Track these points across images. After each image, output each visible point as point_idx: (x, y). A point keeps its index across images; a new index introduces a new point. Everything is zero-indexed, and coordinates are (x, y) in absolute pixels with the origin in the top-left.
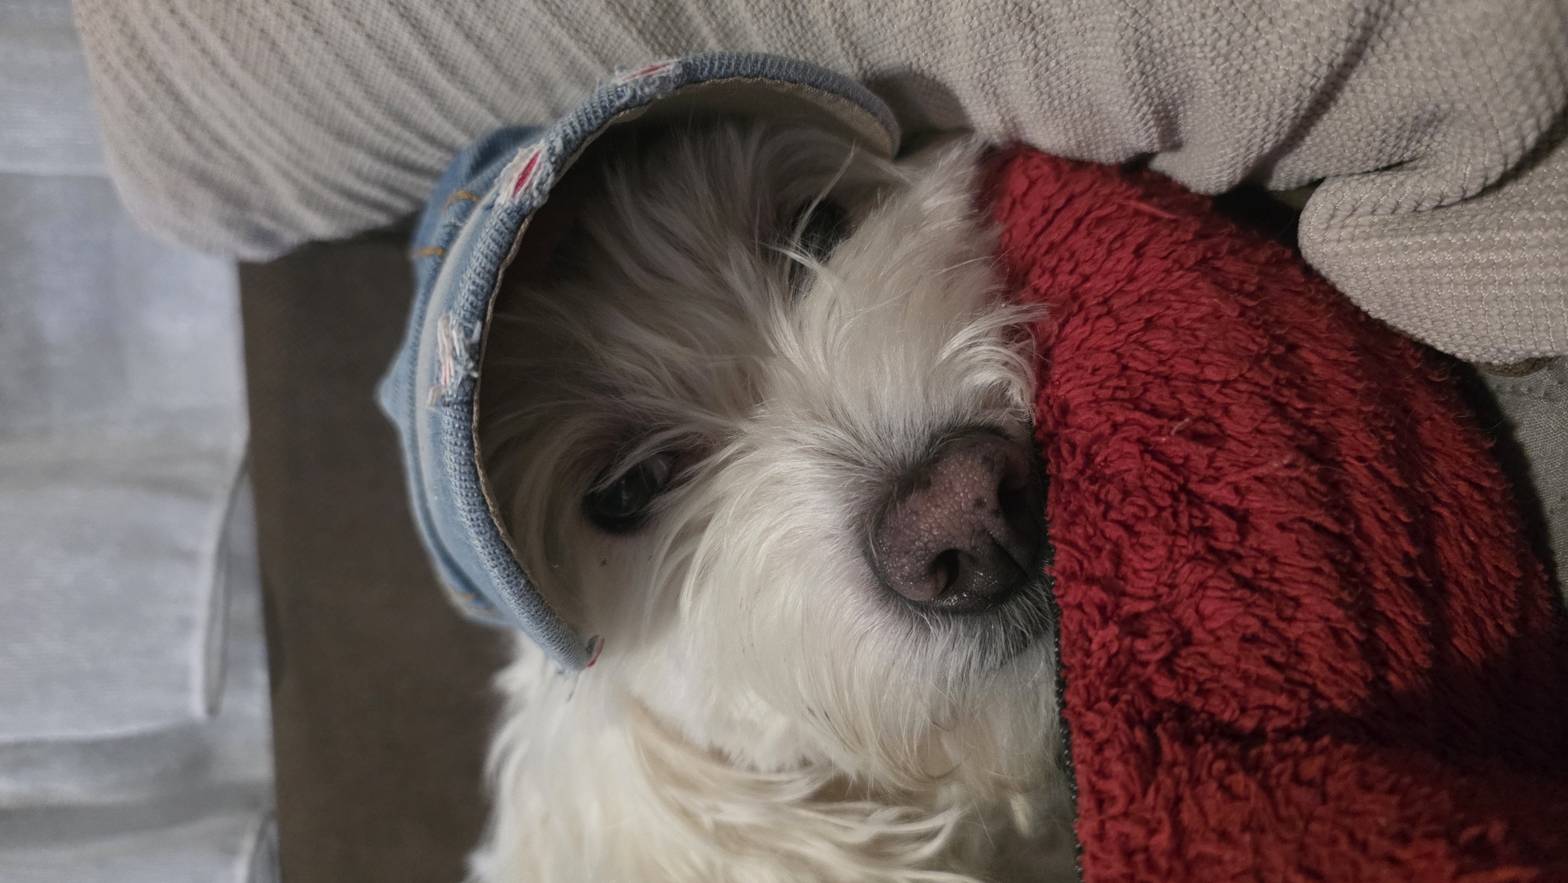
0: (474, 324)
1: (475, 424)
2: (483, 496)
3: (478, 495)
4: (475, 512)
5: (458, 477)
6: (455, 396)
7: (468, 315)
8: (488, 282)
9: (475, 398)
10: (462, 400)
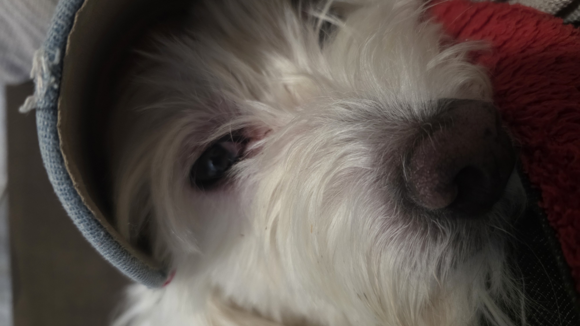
0: (55, 51)
1: (59, 123)
2: (67, 174)
3: (64, 173)
4: (63, 184)
5: (49, 160)
6: (44, 102)
7: (52, 45)
8: (67, 24)
9: (59, 104)
10: (49, 106)
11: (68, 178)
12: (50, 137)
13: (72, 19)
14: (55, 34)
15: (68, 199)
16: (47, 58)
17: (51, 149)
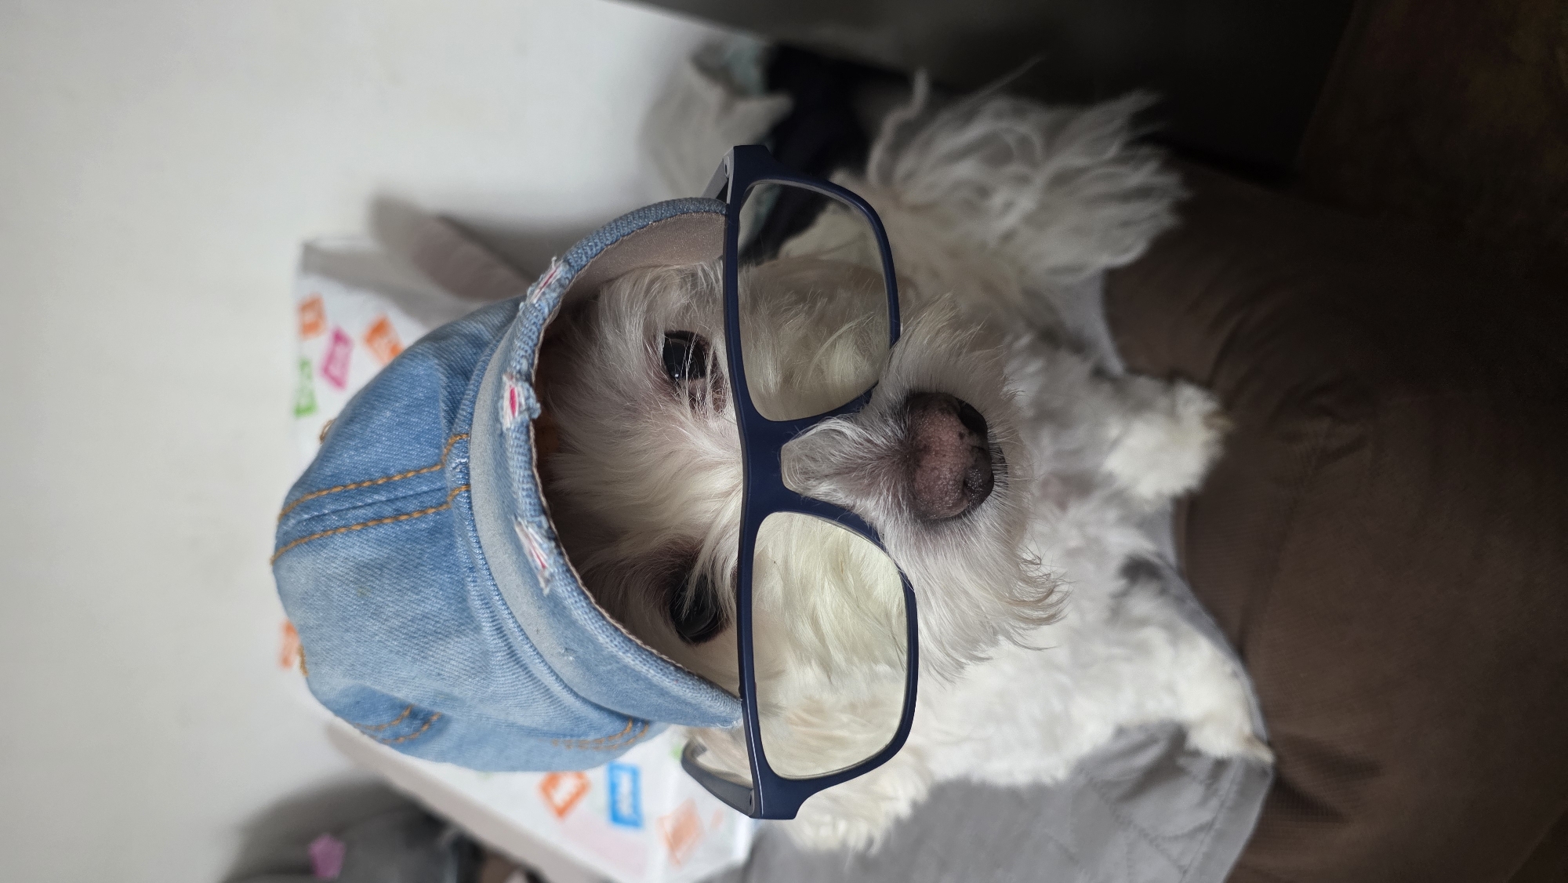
0: (539, 518)
2: (613, 626)
3: (610, 627)
6: (556, 571)
7: (533, 513)
8: (532, 483)
10: (562, 571)
11: (617, 629)
12: (580, 600)
13: (533, 476)
14: (528, 500)
15: (627, 651)
16: (536, 528)
17: (588, 611)
